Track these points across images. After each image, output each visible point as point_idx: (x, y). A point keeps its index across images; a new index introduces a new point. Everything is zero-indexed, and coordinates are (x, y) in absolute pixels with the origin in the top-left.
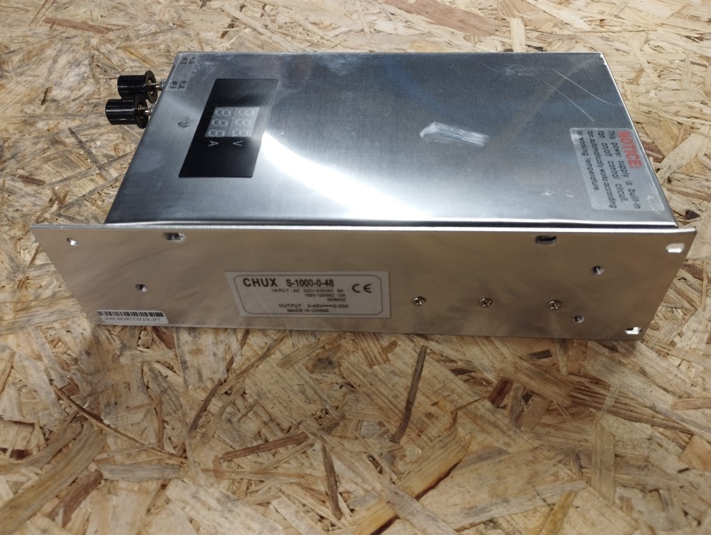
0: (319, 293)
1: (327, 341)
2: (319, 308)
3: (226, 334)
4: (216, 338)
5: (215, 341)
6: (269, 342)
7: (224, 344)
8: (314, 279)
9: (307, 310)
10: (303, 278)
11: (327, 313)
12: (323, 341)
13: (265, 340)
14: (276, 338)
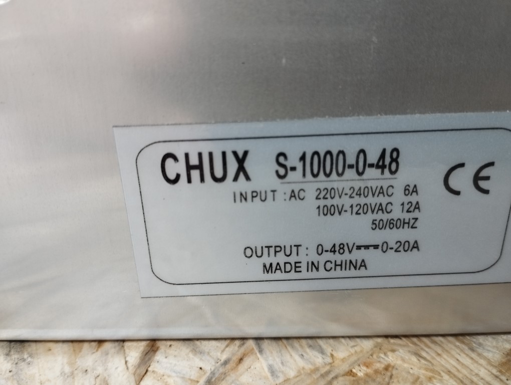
0: (357, 200)
1: (354, 358)
2: (347, 256)
3: (99, 353)
4: (71, 364)
5: (67, 369)
6: (209, 367)
7: (90, 377)
8: (351, 147)
9: (314, 266)
10: (321, 146)
11: (362, 272)
12: (343, 360)
13: (197, 362)
14: (224, 357)
